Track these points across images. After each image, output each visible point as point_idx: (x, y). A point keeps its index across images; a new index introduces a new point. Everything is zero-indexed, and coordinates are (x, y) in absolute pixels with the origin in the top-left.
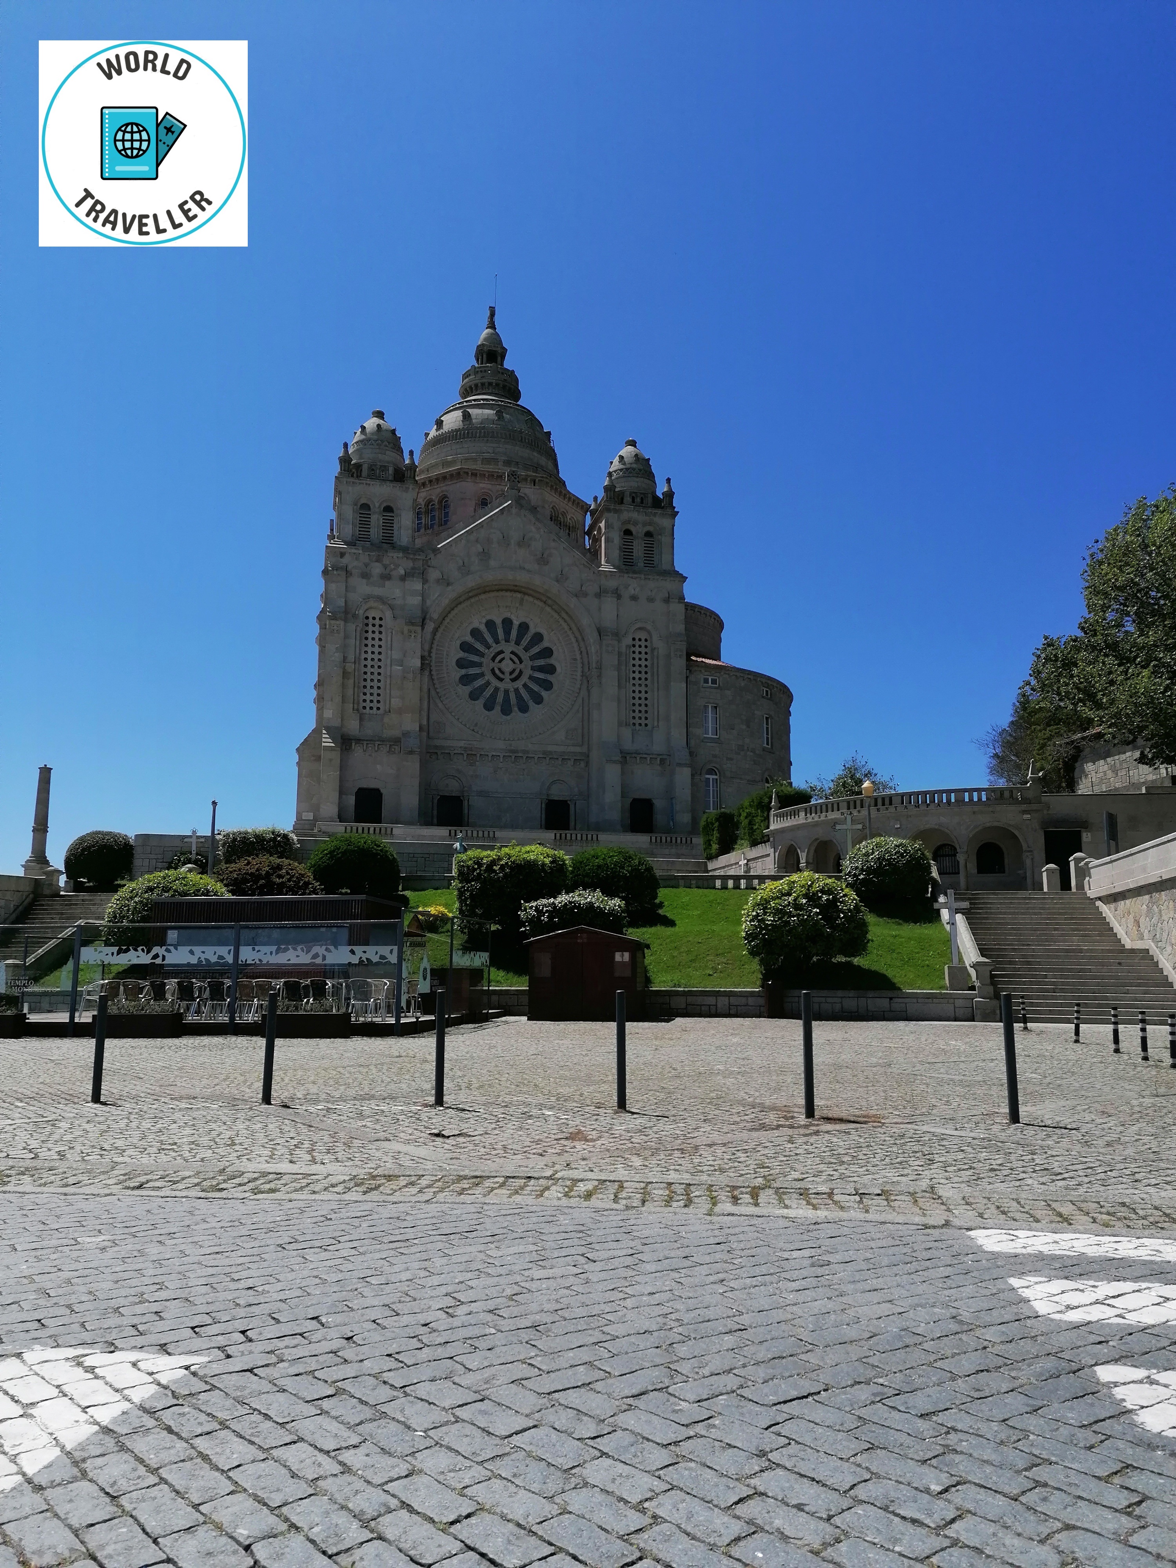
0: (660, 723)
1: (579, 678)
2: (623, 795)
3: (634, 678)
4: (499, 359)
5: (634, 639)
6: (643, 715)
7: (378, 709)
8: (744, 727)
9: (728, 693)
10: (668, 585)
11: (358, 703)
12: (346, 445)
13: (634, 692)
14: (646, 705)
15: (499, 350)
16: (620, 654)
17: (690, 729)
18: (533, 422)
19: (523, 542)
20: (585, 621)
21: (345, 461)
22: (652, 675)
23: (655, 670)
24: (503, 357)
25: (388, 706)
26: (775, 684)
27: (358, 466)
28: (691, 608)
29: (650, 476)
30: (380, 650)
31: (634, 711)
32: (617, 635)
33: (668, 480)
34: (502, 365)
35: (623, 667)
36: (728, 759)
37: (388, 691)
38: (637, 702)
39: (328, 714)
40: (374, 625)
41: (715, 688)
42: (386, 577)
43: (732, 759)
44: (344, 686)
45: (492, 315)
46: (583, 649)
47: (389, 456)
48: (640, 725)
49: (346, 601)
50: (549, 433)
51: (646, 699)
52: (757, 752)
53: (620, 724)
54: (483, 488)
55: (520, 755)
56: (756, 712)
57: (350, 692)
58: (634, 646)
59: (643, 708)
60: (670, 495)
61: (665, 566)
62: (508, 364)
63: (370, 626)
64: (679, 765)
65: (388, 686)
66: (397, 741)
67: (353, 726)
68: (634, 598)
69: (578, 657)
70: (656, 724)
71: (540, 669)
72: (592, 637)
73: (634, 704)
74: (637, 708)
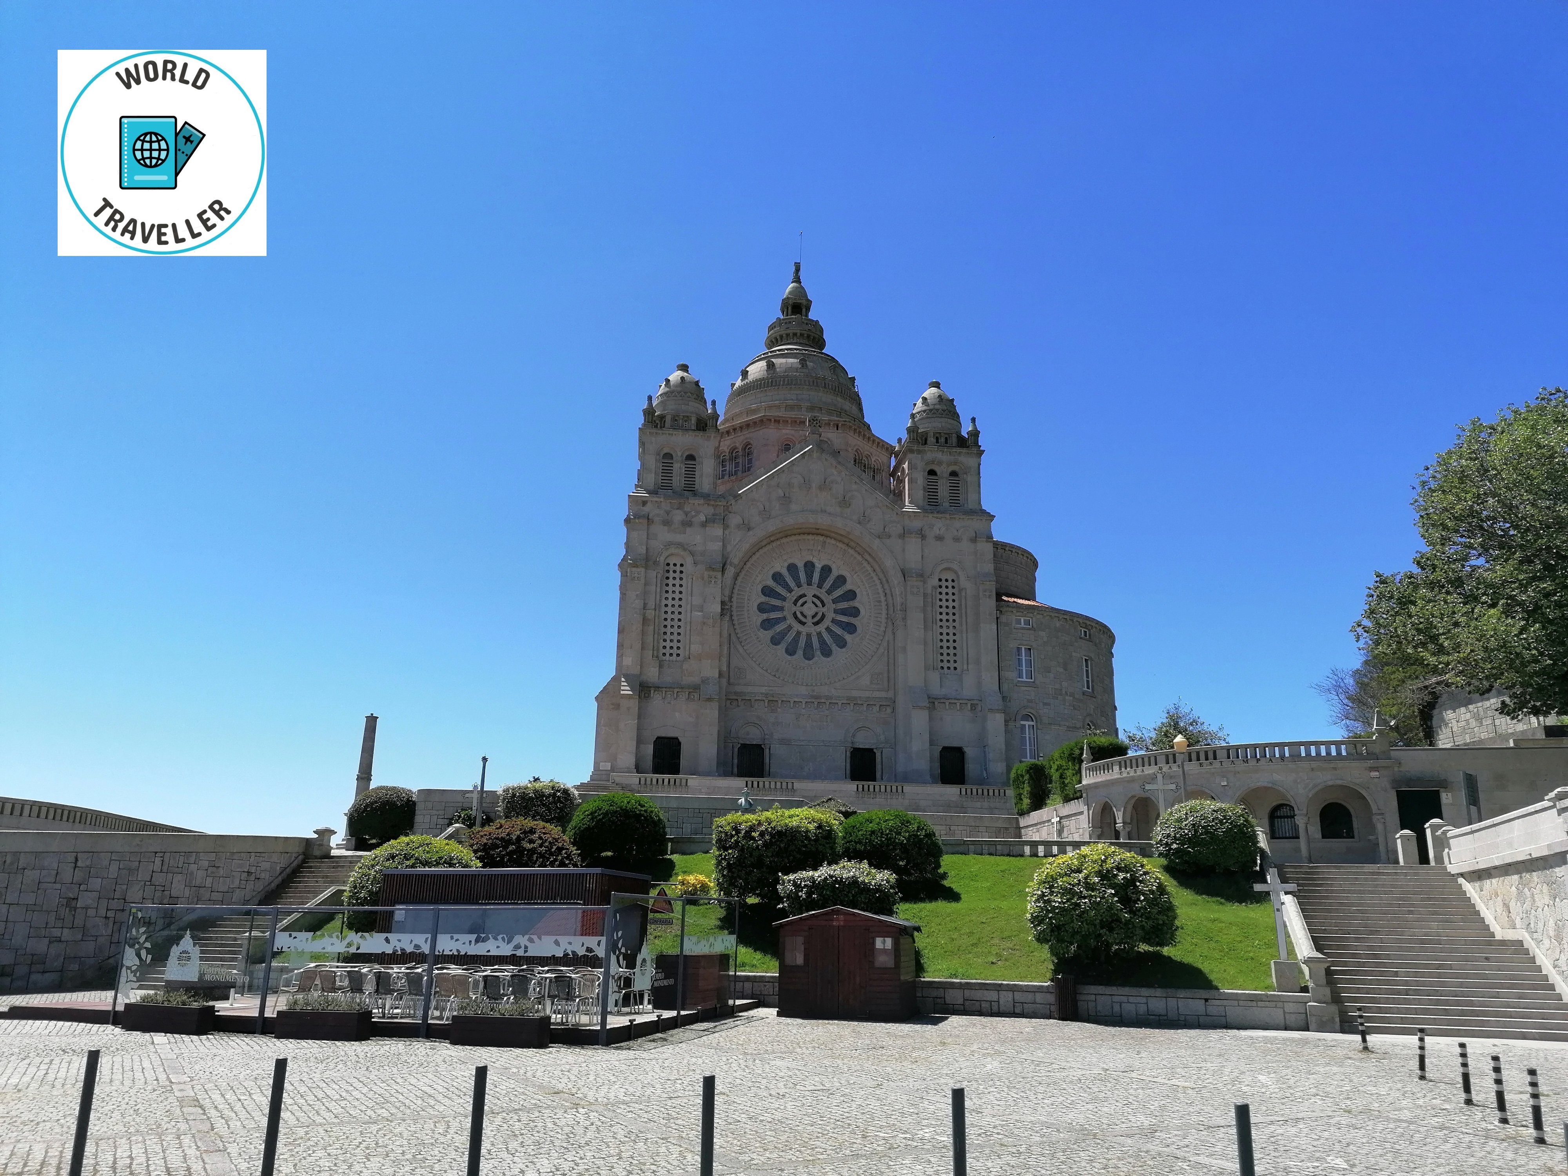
0: (970, 667)
1: (884, 620)
2: (932, 742)
3: (941, 620)
4: (804, 310)
5: (940, 580)
6: (951, 658)
7: (678, 655)
8: (1061, 670)
9: (1042, 634)
10: (976, 524)
11: (658, 650)
12: (650, 398)
13: (941, 634)
14: (955, 648)
15: (804, 302)
16: (925, 595)
17: (1002, 673)
18: (836, 367)
19: (824, 486)
20: (889, 563)
21: (649, 413)
22: (961, 617)
23: (963, 612)
24: (808, 309)
25: (687, 653)
26: (1093, 624)
27: (662, 418)
28: (1001, 547)
29: (955, 416)
30: (680, 596)
31: (942, 654)
32: (922, 576)
33: (973, 420)
34: (807, 315)
35: (929, 609)
36: (1045, 704)
37: (688, 637)
38: (945, 644)
39: (628, 661)
40: (675, 572)
41: (1029, 629)
42: (688, 524)
43: (1049, 704)
44: (643, 633)
45: (798, 270)
46: (888, 591)
47: (693, 406)
48: (949, 668)
49: (647, 549)
50: (853, 379)
51: (954, 641)
52: (1077, 696)
53: (927, 668)
54: (787, 434)
55: (823, 701)
56: (1074, 654)
57: (649, 639)
58: (940, 587)
59: (951, 651)
60: (975, 434)
61: (971, 506)
62: (812, 315)
63: (671, 572)
64: (991, 710)
65: (688, 632)
66: (696, 688)
67: (652, 674)
68: (940, 538)
69: (883, 599)
70: (965, 667)
71: (843, 612)
72: (896, 578)
73: (942, 647)
74: (945, 651)
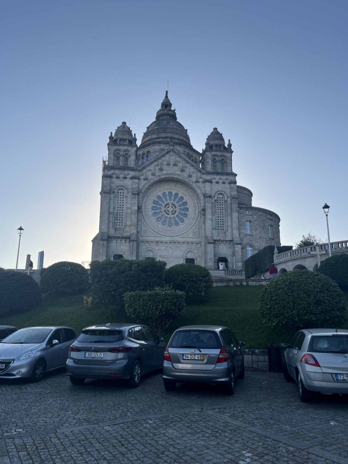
0: (229, 228)
1: (197, 213)
2: (215, 255)
3: (218, 212)
4: (169, 107)
5: (218, 198)
6: (222, 226)
7: (122, 225)
8: (262, 230)
9: (255, 217)
10: (230, 178)
11: (115, 224)
12: (111, 133)
13: (218, 217)
14: (223, 222)
15: (169, 104)
16: (212, 203)
17: (240, 231)
19: (175, 165)
20: (199, 192)
21: (111, 138)
22: (225, 211)
23: (226, 209)
25: (125, 225)
26: (273, 214)
27: (116, 140)
28: (239, 187)
29: (222, 139)
30: (123, 204)
32: (210, 197)
33: (229, 140)
34: (171, 108)
35: (214, 208)
36: (256, 242)
37: (126, 219)
38: (220, 221)
39: (103, 227)
40: (121, 195)
41: (250, 215)
42: (125, 178)
44: (109, 217)
46: (199, 202)
48: (221, 229)
49: (110, 187)
50: (187, 130)
51: (223, 219)
52: (267, 239)
53: (213, 229)
55: (175, 242)
56: (266, 224)
57: (111, 219)
58: (218, 200)
60: (230, 145)
61: (229, 171)
63: (119, 195)
64: (237, 244)
65: (126, 217)
66: (128, 238)
67: (112, 232)
68: (217, 183)
69: (197, 205)
70: (227, 229)
72: (202, 197)
73: (218, 222)
74: (219, 223)
